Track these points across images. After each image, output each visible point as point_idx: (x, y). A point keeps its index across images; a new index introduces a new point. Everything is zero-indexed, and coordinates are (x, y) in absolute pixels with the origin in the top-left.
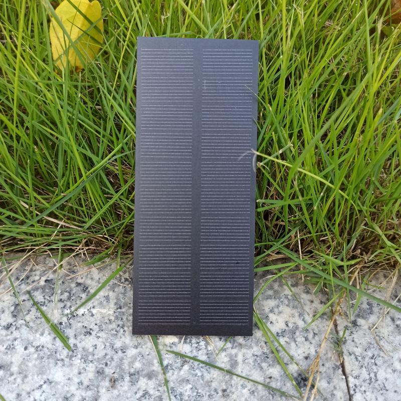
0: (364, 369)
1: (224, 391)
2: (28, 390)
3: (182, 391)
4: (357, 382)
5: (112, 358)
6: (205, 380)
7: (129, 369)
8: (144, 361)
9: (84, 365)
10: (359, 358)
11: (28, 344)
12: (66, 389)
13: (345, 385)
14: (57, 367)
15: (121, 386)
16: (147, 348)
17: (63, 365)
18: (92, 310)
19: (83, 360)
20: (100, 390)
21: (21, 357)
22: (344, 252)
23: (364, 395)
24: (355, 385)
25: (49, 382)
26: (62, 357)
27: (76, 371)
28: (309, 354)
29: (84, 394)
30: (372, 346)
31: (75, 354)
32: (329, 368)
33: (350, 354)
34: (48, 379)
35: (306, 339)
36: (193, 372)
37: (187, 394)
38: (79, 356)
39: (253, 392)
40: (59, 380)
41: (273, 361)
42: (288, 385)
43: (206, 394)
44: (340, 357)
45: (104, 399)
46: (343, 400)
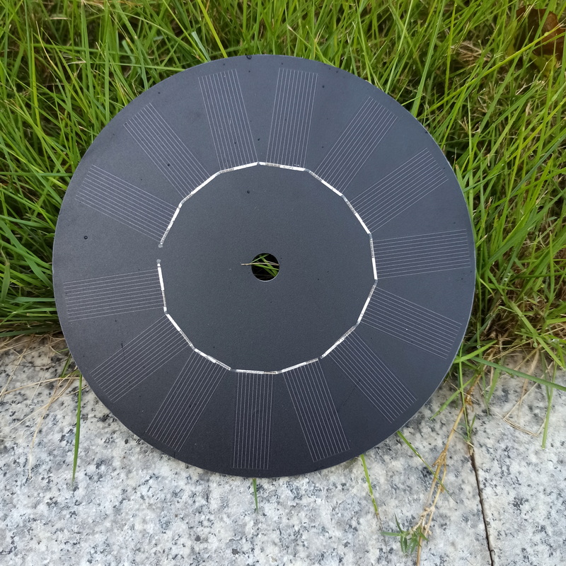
1: (343, 485)
2: (134, 485)
4: (488, 476)
10: (491, 450)
11: (129, 437)
12: (174, 484)
13: (475, 478)
14: (162, 461)
20: (211, 484)
21: (122, 451)
22: (478, 333)
23: (495, 489)
24: (486, 479)
25: (155, 477)
28: (436, 446)
29: (193, 489)
30: (505, 437)
32: (457, 461)
33: (481, 446)
34: (154, 474)
35: (433, 430)
37: (303, 488)
40: (166, 475)
41: (396, 454)
42: (412, 478)
43: (324, 488)
44: (469, 448)
45: (216, 494)
46: (471, 495)
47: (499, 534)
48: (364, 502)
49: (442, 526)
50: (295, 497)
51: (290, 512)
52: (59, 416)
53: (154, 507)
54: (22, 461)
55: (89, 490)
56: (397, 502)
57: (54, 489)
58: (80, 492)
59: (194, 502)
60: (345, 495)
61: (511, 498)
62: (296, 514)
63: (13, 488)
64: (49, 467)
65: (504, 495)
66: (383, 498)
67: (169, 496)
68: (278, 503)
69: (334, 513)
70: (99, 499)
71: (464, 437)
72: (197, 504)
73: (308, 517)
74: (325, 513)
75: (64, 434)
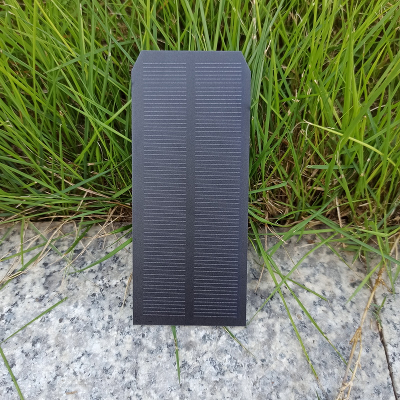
1: (263, 361)
2: (67, 362)
3: (221, 361)
5: (149, 330)
7: (167, 340)
8: (181, 332)
9: (122, 337)
10: (398, 327)
11: (63, 316)
12: (105, 360)
13: (384, 353)
14: (94, 339)
15: (160, 357)
17: (100, 337)
18: (124, 281)
19: (119, 332)
20: (139, 361)
21: (56, 329)
22: (385, 219)
24: (394, 354)
25: (87, 354)
26: (98, 329)
27: (113, 343)
28: (347, 323)
29: (122, 365)
31: (111, 326)
32: (367, 337)
33: (389, 323)
34: (86, 351)
35: (344, 308)
36: (230, 342)
37: (226, 364)
38: (115, 328)
39: (292, 361)
40: (97, 352)
41: (311, 330)
42: (327, 354)
43: (245, 364)
44: (378, 325)
45: (144, 371)
46: (381, 369)
48: (282, 377)
50: (218, 373)
51: (214, 388)
53: (86, 383)
55: (26, 366)
56: (313, 376)
58: (18, 368)
59: (124, 378)
60: (265, 371)
62: (219, 389)
66: (300, 373)
67: (100, 372)
68: (203, 378)
69: (255, 387)
70: (34, 375)
71: (373, 314)
72: (126, 380)
73: (230, 392)
74: (247, 388)
75: (3, 313)
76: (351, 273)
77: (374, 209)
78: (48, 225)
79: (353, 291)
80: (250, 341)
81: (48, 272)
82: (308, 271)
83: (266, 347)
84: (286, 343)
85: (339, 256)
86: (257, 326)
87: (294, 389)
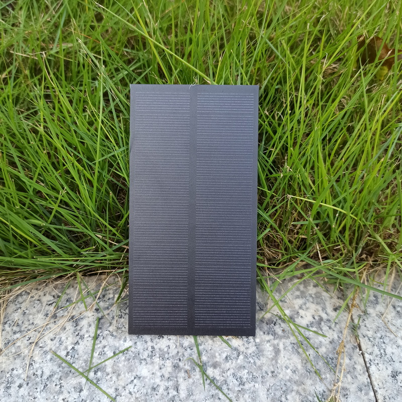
0: (375, 347)
1: (273, 372)
2: (123, 385)
3: (241, 375)
4: (371, 357)
5: (184, 355)
6: (257, 365)
8: (208, 355)
9: (163, 362)
10: (371, 339)
11: (116, 349)
12: (152, 381)
13: (363, 360)
14: (142, 365)
15: (194, 375)
16: (209, 344)
17: (147, 364)
19: (161, 358)
20: (179, 380)
21: (112, 360)
22: (354, 257)
23: (377, 366)
24: (370, 360)
25: (138, 377)
26: (144, 357)
27: (157, 367)
28: (333, 339)
29: (166, 384)
30: (380, 329)
31: (154, 354)
32: (349, 349)
33: (364, 337)
34: (137, 375)
35: (330, 328)
36: (247, 360)
37: (245, 377)
38: (158, 355)
39: (295, 371)
40: (145, 375)
41: (307, 347)
42: (320, 363)
43: (259, 376)
44: (356, 339)
45: (183, 386)
46: (362, 372)
47: (385, 398)
48: (288, 384)
49: (345, 396)
50: (240, 384)
51: (238, 395)
52: (63, 338)
53: (140, 400)
54: (39, 373)
55: (91, 391)
56: (311, 381)
57: (65, 392)
58: (85, 393)
59: (168, 393)
60: (275, 380)
61: (389, 372)
62: (242, 396)
63: (35, 394)
64: (59, 376)
65: (384, 370)
66: (301, 379)
67: (149, 391)
68: (228, 389)
69: (268, 393)
70: (99, 397)
71: (352, 331)
72: (171, 395)
73: (250, 397)
74: (262, 394)
75: (68, 351)
76: (333, 300)
77: (346, 250)
78: (95, 278)
79: (336, 315)
80: (261, 358)
81: (100, 315)
82: (300, 302)
83: (274, 362)
84: (289, 358)
85: (322, 287)
86: (265, 346)
87: (298, 392)
